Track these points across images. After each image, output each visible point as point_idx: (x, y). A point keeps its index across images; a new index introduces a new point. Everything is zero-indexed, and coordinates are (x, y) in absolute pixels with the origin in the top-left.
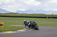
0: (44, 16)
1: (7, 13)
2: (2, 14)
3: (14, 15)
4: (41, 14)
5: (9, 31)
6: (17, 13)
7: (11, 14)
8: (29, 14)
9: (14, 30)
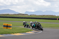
0: (54, 17)
1: (16, 14)
2: (10, 15)
3: (23, 16)
4: (51, 15)
5: (18, 33)
6: (26, 14)
7: (20, 15)
8: (38, 15)
9: (23, 32)
